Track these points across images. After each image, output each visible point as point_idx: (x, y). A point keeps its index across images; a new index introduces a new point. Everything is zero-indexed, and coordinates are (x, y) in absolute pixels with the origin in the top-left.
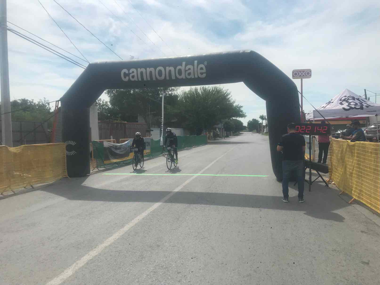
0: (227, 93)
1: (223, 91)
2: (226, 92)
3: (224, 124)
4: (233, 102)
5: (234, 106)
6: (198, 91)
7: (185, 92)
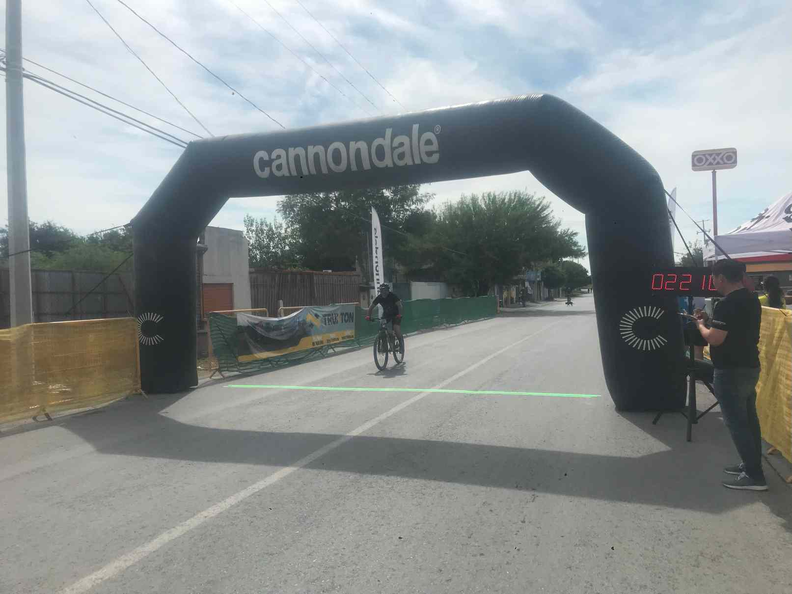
0: (541, 205)
1: (535, 201)
2: (541, 202)
3: (542, 273)
4: (556, 225)
5: (560, 233)
6: (479, 201)
7: (450, 205)
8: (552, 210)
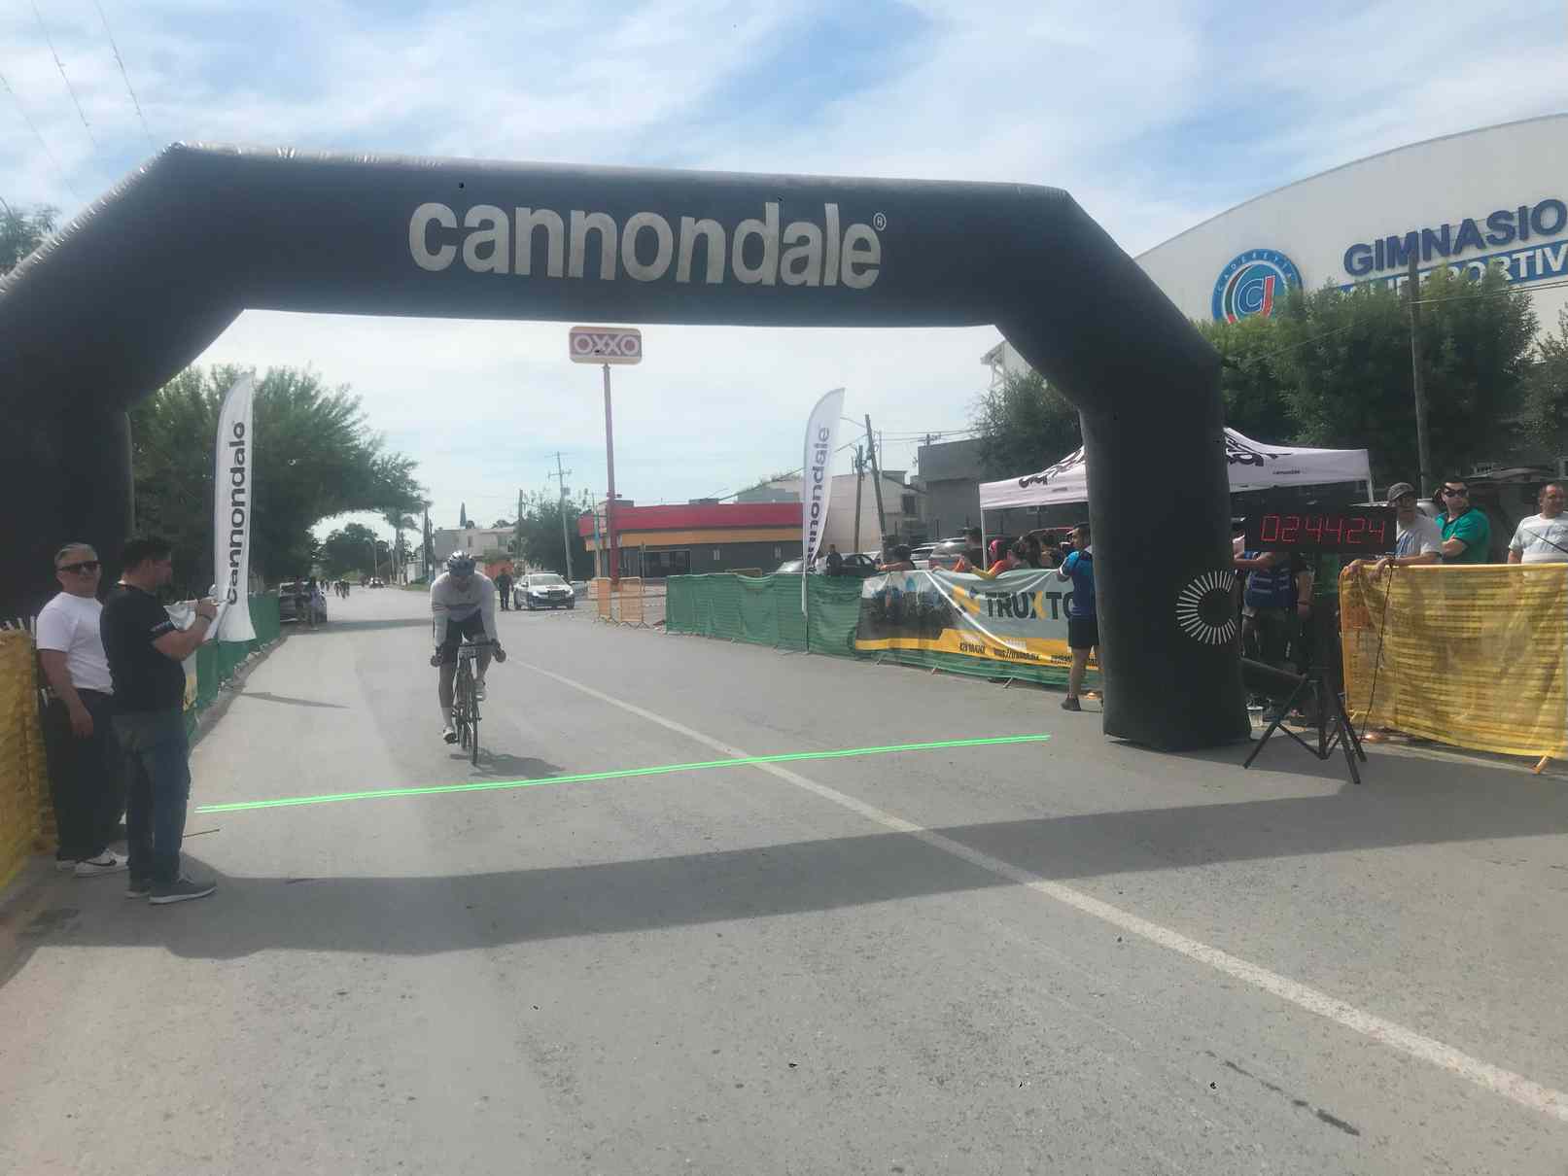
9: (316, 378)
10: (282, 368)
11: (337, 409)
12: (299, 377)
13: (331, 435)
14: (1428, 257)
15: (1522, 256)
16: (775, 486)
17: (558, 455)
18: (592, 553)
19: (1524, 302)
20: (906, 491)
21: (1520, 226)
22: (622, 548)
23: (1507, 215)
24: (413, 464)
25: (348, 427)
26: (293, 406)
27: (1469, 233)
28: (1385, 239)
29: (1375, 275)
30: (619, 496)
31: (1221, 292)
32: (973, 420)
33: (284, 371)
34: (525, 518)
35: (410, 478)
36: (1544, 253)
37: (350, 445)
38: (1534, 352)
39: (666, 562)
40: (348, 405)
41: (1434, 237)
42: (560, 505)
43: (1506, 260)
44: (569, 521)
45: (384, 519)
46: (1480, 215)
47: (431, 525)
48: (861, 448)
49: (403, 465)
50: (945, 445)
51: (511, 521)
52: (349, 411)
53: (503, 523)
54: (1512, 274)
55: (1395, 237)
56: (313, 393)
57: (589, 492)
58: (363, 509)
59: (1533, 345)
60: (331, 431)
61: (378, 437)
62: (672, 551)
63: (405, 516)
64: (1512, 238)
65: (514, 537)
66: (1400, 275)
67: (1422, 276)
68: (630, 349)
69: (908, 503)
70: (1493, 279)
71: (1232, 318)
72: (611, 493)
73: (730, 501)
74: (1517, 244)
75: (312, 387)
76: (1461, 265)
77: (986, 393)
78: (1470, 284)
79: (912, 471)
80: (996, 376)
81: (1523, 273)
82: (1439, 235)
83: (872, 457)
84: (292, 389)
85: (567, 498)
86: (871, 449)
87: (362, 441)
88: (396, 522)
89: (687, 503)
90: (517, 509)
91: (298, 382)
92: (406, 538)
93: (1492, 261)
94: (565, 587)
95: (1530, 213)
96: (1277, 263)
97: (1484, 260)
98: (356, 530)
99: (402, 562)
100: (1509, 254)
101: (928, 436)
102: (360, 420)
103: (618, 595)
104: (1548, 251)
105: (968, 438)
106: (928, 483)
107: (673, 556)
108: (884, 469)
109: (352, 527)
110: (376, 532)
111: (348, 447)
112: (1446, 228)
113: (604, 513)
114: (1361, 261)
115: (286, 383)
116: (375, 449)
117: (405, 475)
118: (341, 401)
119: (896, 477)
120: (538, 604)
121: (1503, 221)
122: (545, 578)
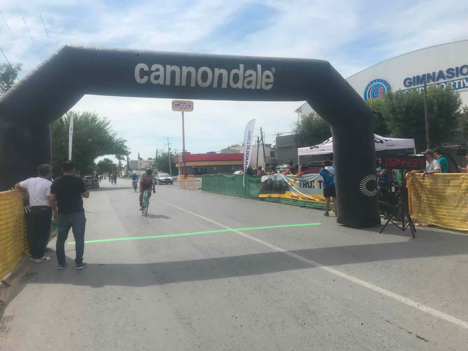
8: (111, 126)
9: (97, 115)
10: (86, 112)
11: (103, 124)
12: (92, 115)
13: (101, 132)
14: (429, 82)
15: (457, 82)
16: (232, 148)
17: (168, 138)
18: (178, 167)
19: (458, 96)
20: (271, 150)
21: (456, 73)
22: (186, 166)
23: (453, 70)
24: (125, 141)
25: (107, 129)
26: (90, 123)
27: (441, 75)
28: (416, 77)
29: (412, 87)
30: (186, 151)
31: (367, 92)
32: (292, 129)
33: (87, 113)
34: (158, 157)
35: (125, 145)
36: (463, 81)
37: (107, 135)
38: (461, 110)
39: (199, 171)
40: (106, 123)
41: (431, 76)
42: (168, 153)
43: (452, 83)
44: (171, 158)
45: (115, 157)
46: (444, 70)
47: (129, 159)
48: (259, 137)
49: (122, 141)
50: (284, 136)
51: (153, 158)
52: (107, 125)
53: (150, 159)
54: (454, 87)
55: (419, 76)
56: (96, 119)
57: (177, 150)
58: (110, 154)
59: (460, 108)
60: (101, 131)
61: (115, 133)
62: (202, 168)
63: (122, 156)
64: (454, 76)
65: (154, 163)
66: (420, 87)
67: (427, 87)
68: (190, 107)
69: (272, 154)
70: (449, 89)
71: (370, 100)
72: (184, 150)
73: (219, 153)
74: (455, 78)
75: (96, 117)
76: (438, 84)
77: (296, 121)
78: (442, 90)
79: (273, 144)
80: (299, 116)
81: (457, 87)
82: (432, 75)
83: (262, 140)
84: (90, 118)
85: (170, 151)
86: (262, 137)
87: (110, 134)
88: (119, 158)
89: (206, 153)
90: (156, 154)
91: (92, 116)
92: (122, 163)
93: (447, 83)
94: (170, 178)
95: (459, 69)
96: (383, 83)
97: (445, 83)
98: (107, 160)
99: (120, 170)
100: (453, 81)
101: (278, 134)
102: (110, 128)
103: (187, 180)
104: (465, 80)
105: (291, 134)
106: (279, 148)
107: (202, 169)
108: (265, 143)
109: (105, 160)
110: (113, 161)
111: (106, 136)
112: (434, 73)
113: (181, 156)
114: (408, 83)
115: (88, 117)
116: (114, 136)
117: (123, 145)
118: (104, 122)
119: (269, 146)
120: (162, 182)
121: (451, 71)
122: (164, 175)
